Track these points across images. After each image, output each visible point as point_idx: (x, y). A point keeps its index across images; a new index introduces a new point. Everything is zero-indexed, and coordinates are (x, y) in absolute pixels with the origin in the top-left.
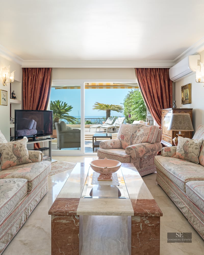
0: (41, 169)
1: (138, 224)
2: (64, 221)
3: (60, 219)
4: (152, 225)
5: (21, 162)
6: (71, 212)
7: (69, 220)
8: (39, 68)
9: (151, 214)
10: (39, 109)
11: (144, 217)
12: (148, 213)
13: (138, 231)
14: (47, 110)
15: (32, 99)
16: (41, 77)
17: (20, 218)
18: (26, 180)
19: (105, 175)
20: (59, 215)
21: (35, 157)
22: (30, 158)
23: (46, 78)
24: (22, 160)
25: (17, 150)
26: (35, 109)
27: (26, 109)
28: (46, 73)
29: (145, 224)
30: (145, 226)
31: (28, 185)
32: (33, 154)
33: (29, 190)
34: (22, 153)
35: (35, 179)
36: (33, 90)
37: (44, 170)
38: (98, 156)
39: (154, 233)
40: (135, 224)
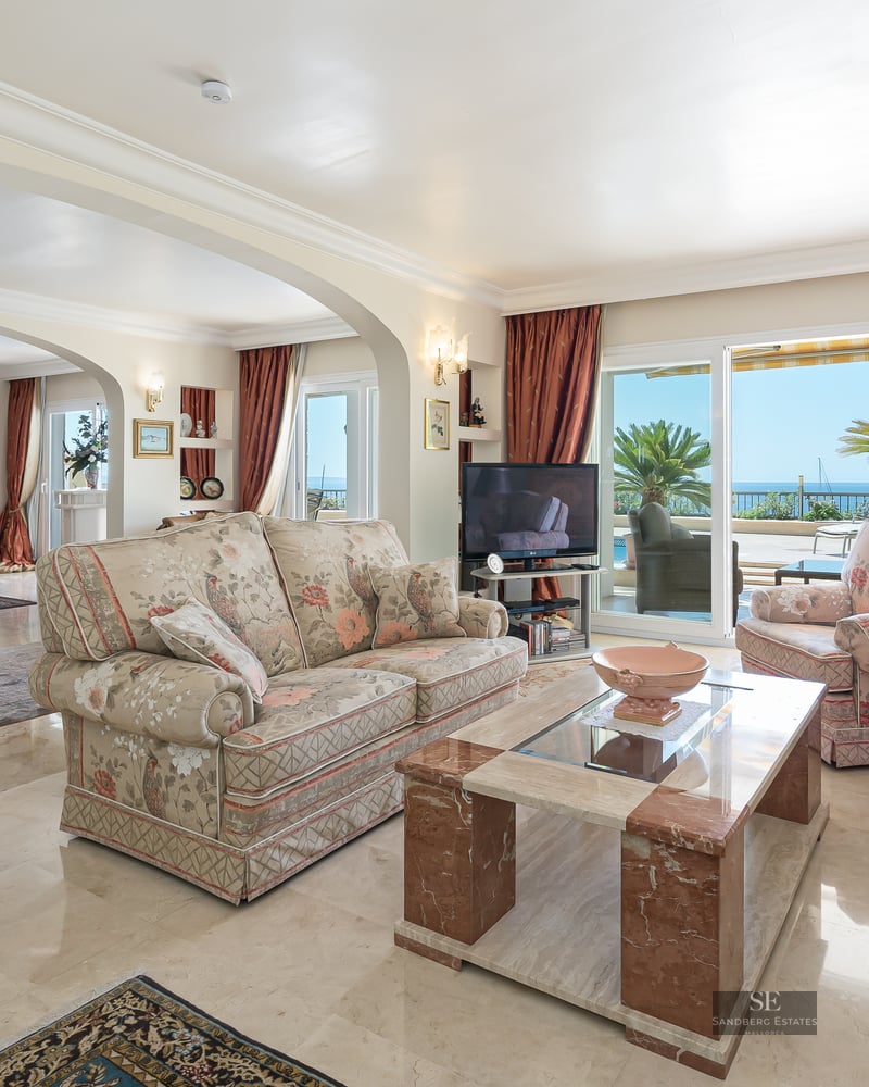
0: (474, 658)
1: (641, 866)
2: (435, 802)
3: (424, 791)
4: (691, 881)
5: (431, 631)
6: (448, 775)
7: (448, 802)
8: (558, 311)
9: (682, 840)
10: (554, 462)
11: (663, 846)
12: (674, 832)
13: (643, 891)
14: (586, 461)
15: (534, 424)
16: (562, 342)
17: (386, 788)
18: (413, 682)
19: (641, 699)
20: (423, 781)
21: (477, 620)
22: (463, 620)
23: (581, 343)
24: (435, 624)
25: (422, 591)
26: (542, 459)
27: (517, 461)
28: (581, 327)
29: (667, 873)
30: (665, 876)
31: (418, 697)
32: (470, 608)
33: (421, 714)
34: (436, 602)
35: (444, 682)
36: (537, 392)
37: (491, 664)
38: (739, 648)
39: (699, 914)
40: (633, 860)
